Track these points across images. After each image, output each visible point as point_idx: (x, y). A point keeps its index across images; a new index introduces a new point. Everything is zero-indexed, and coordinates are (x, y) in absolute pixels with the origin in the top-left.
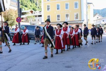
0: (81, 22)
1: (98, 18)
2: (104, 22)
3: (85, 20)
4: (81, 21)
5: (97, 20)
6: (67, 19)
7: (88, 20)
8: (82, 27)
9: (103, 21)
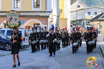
0: (47, 14)
1: (79, 7)
2: (91, 15)
3: (53, 11)
4: (45, 12)
5: (77, 11)
6: (16, 6)
7: (60, 11)
8: (47, 24)
9: (89, 13)
